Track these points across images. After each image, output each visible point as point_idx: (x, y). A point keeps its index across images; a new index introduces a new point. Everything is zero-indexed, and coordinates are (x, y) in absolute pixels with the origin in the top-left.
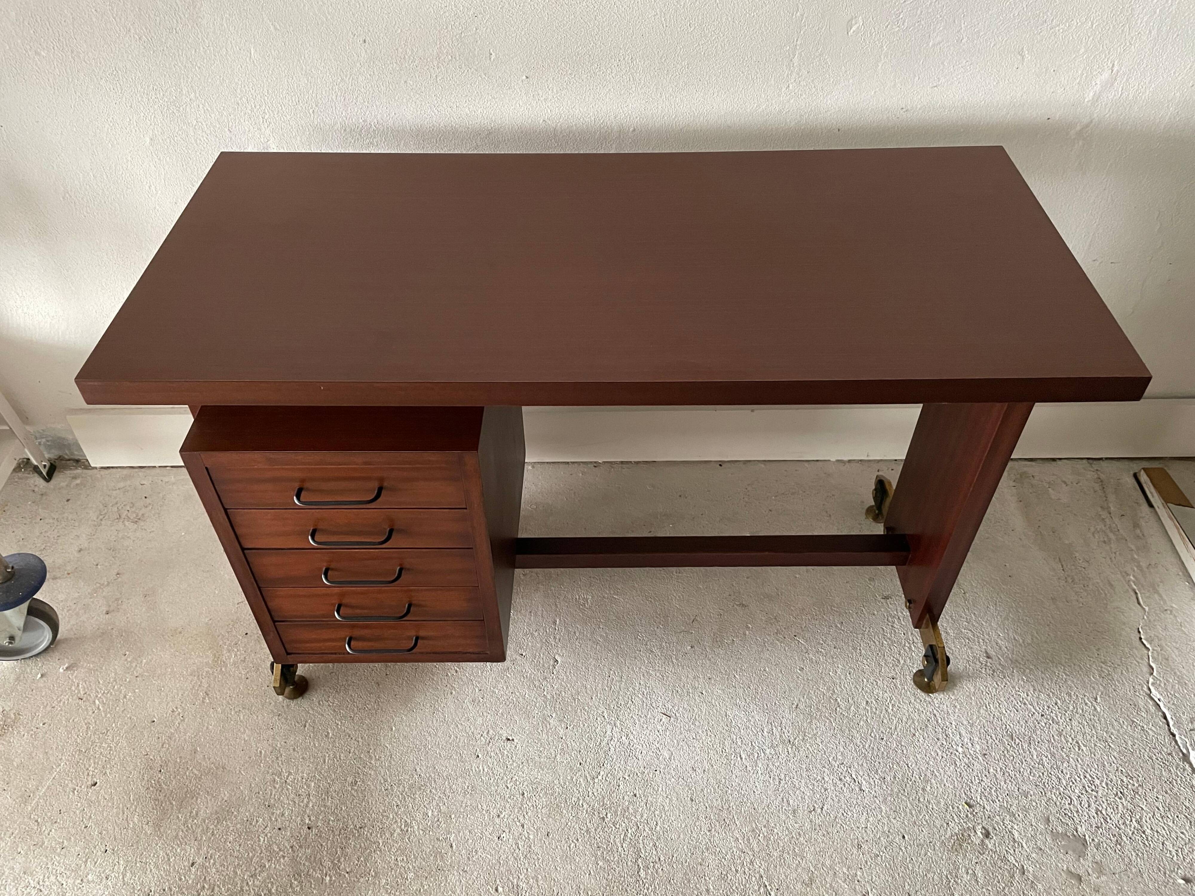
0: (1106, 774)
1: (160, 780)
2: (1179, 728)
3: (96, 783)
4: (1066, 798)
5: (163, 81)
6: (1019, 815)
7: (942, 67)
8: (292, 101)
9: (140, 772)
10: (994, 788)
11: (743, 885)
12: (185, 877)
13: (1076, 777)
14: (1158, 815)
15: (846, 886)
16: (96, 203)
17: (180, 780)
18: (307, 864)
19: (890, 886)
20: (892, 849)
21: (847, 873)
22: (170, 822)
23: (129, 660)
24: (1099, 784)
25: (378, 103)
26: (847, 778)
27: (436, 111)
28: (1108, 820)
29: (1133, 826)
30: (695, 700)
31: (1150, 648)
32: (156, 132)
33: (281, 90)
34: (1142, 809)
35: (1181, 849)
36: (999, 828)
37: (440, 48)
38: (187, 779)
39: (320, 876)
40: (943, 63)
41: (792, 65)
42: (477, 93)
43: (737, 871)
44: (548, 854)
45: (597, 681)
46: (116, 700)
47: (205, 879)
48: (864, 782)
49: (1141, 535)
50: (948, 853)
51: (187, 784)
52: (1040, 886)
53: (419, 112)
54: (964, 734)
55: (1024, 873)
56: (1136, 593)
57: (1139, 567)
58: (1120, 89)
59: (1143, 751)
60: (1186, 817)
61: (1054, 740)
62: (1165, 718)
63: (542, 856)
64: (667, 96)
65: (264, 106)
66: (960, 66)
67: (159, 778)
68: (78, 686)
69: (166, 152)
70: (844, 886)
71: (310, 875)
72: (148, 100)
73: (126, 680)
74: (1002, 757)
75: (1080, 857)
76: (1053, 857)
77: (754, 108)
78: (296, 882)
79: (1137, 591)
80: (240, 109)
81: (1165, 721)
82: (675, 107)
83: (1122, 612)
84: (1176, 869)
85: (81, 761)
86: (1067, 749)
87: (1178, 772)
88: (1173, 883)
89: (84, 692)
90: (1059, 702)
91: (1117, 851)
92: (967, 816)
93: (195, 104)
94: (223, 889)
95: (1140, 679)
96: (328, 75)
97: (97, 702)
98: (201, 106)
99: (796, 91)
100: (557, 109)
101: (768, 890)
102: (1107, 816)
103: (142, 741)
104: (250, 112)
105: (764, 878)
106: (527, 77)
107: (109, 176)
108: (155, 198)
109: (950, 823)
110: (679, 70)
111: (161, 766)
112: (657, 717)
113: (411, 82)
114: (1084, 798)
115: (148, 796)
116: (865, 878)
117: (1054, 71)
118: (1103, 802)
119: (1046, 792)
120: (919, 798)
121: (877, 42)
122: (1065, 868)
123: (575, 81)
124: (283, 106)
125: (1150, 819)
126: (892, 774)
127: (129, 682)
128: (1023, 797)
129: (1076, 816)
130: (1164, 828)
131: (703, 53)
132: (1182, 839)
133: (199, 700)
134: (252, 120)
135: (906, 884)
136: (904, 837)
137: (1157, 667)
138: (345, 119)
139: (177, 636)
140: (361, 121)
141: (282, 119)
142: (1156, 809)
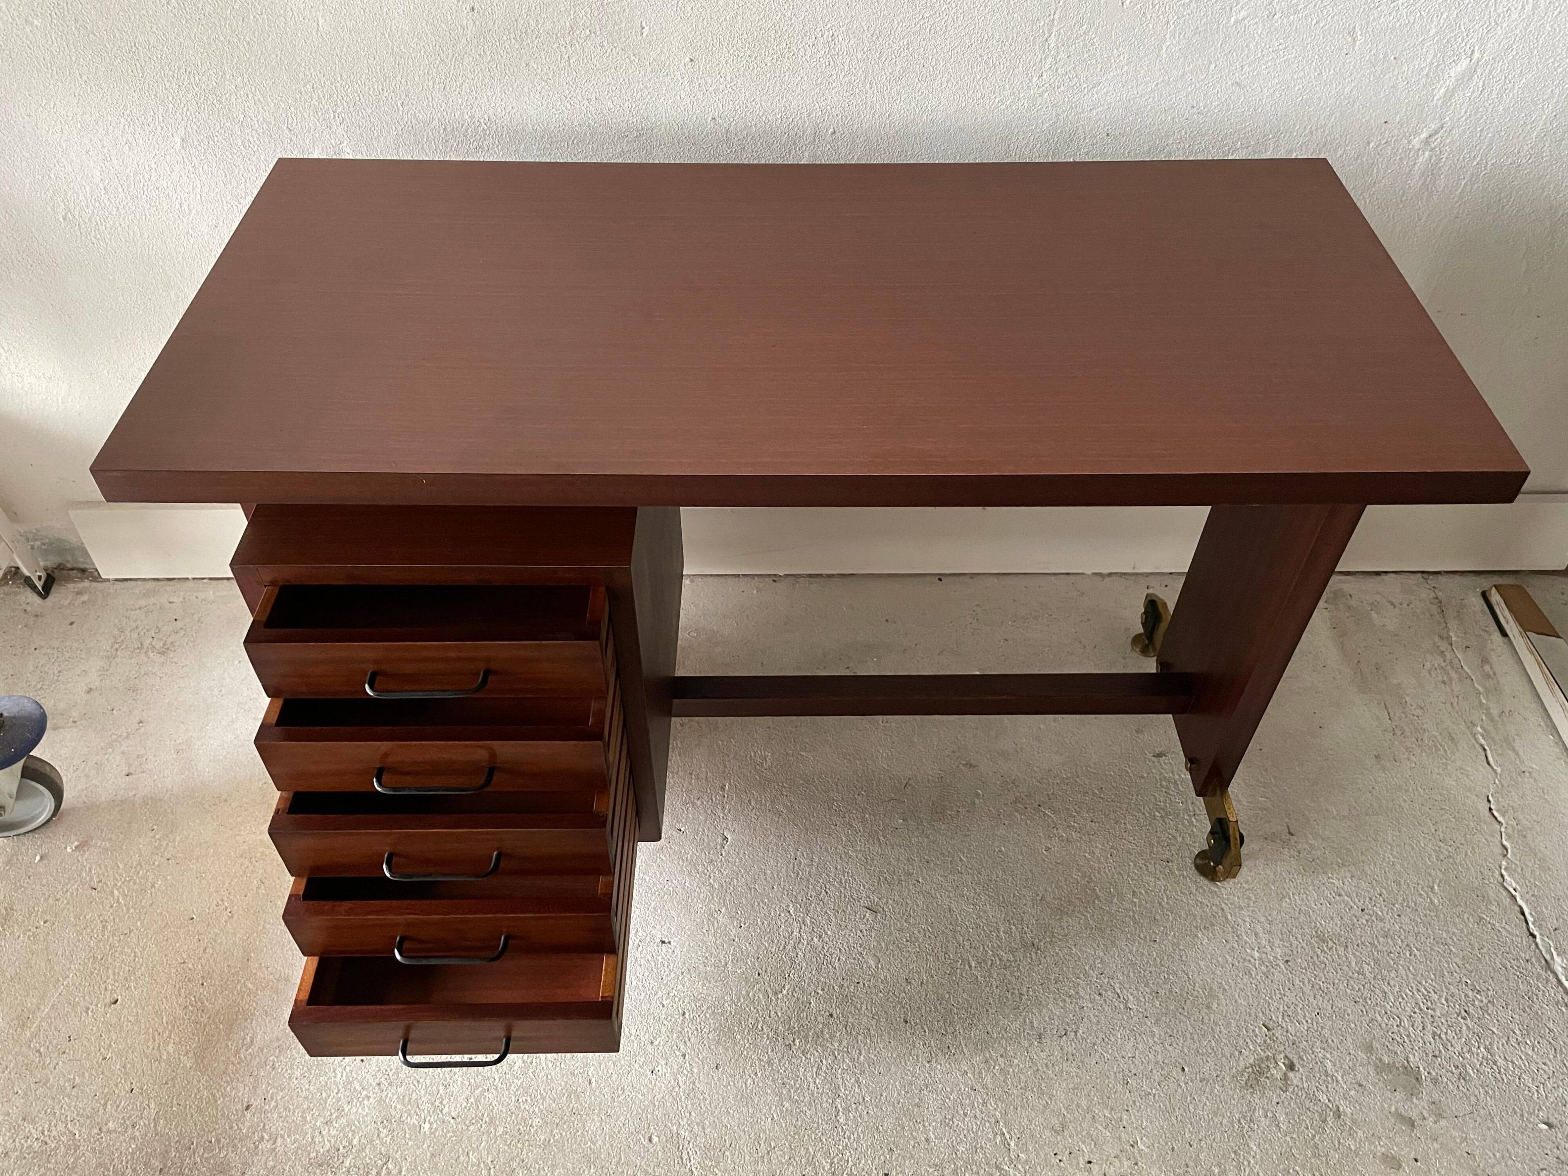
0: (1446, 987)
1: (202, 996)
2: (1540, 927)
3: (117, 1001)
4: (1394, 1018)
5: (199, 61)
6: (1333, 1041)
7: (1246, 52)
8: (374, 89)
9: (175, 986)
10: (1301, 1006)
11: (973, 1132)
12: (237, 1125)
13: (1408, 991)
14: (1513, 1041)
15: (1108, 1134)
16: (108, 226)
17: (228, 996)
18: (399, 1106)
19: (1165, 1133)
20: (1168, 1086)
21: (1109, 1116)
22: (217, 1051)
23: (157, 837)
24: (1436, 1000)
25: (489, 93)
26: (1109, 993)
27: (568, 104)
28: (1449, 1047)
29: (1481, 1055)
30: (909, 890)
31: (1503, 821)
32: (190, 130)
33: (359, 75)
34: (1493, 1032)
35: (1543, 1084)
36: (1307, 1058)
37: (575, 18)
38: (238, 994)
39: (416, 1123)
40: (1247, 46)
41: (1047, 47)
42: (624, 80)
43: (965, 1115)
44: (717, 1093)
45: (779, 864)
46: (141, 890)
47: (264, 1126)
48: (1131, 998)
49: (1491, 673)
50: (1240, 1091)
51: (237, 1001)
52: (1360, 1133)
53: (545, 106)
54: (1261, 935)
55: (1339, 1117)
56: (1485, 750)
57: (1489, 715)
58: (1481, 83)
59: (1494, 956)
60: (1550, 1043)
61: (1378, 942)
62: (1523, 914)
63: (709, 1096)
64: (879, 87)
65: (335, 96)
66: (1271, 50)
67: (201, 994)
68: (90, 871)
69: (203, 158)
70: (1105, 1133)
71: (403, 1122)
72: (179, 86)
73: (154, 864)
74: (1311, 964)
75: (1412, 1094)
76: (1378, 1095)
77: (995, 104)
78: (385, 1131)
79: (1486, 747)
80: (303, 99)
81: (1522, 917)
82: (889, 102)
83: (1467, 775)
84: (1536, 1111)
85: (96, 971)
86: (1395, 955)
87: (1540, 984)
88: (1533, 1129)
89: (98, 879)
90: (1384, 891)
91: (1461, 1087)
92: (1265, 1042)
93: (242, 93)
94: (289, 1140)
95: (1490, 863)
96: (422, 54)
97: (116, 892)
98: (250, 96)
99: (1052, 81)
100: (731, 103)
101: (1006, 1139)
102: (1447, 1042)
103: (178, 945)
104: (316, 104)
105: (1001, 1124)
106: (692, 60)
107: (126, 190)
108: (188, 219)
109: (1243, 1051)
110: (896, 51)
111: (203, 977)
112: (859, 913)
113: (535, 66)
114: (1418, 1018)
115: (186, 1018)
116: (1132, 1123)
117: (1395, 58)
118: (1442, 1023)
119: (1369, 1010)
120: (1203, 1018)
121: (1161, 17)
122: (1393, 1109)
123: (756, 66)
124: (361, 96)
125: (1503, 1045)
126: (1167, 987)
127: (159, 866)
128: (1338, 1017)
129: (1408, 1042)
130: (1521, 1057)
131: (928, 30)
132: (1545, 1071)
133: (253, 890)
134: (320, 114)
135: (1187, 1131)
136: (1183, 1069)
137: (1512, 847)
138: (445, 114)
139: (221, 804)
140: (467, 117)
141: (360, 114)
142: (1512, 1033)
